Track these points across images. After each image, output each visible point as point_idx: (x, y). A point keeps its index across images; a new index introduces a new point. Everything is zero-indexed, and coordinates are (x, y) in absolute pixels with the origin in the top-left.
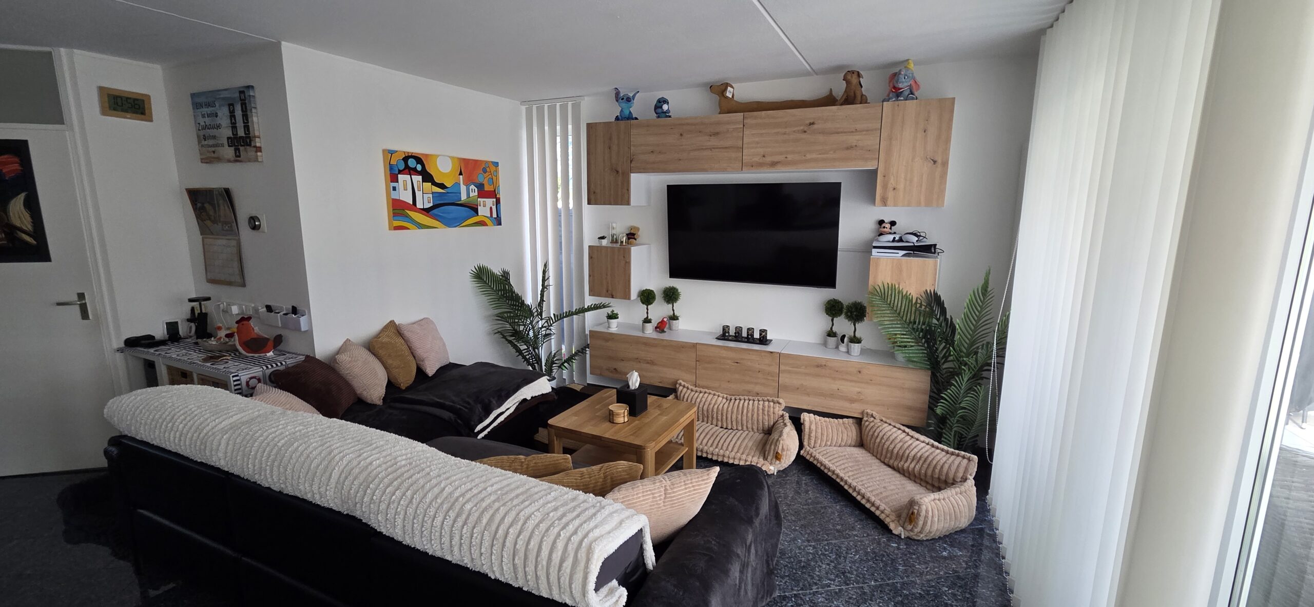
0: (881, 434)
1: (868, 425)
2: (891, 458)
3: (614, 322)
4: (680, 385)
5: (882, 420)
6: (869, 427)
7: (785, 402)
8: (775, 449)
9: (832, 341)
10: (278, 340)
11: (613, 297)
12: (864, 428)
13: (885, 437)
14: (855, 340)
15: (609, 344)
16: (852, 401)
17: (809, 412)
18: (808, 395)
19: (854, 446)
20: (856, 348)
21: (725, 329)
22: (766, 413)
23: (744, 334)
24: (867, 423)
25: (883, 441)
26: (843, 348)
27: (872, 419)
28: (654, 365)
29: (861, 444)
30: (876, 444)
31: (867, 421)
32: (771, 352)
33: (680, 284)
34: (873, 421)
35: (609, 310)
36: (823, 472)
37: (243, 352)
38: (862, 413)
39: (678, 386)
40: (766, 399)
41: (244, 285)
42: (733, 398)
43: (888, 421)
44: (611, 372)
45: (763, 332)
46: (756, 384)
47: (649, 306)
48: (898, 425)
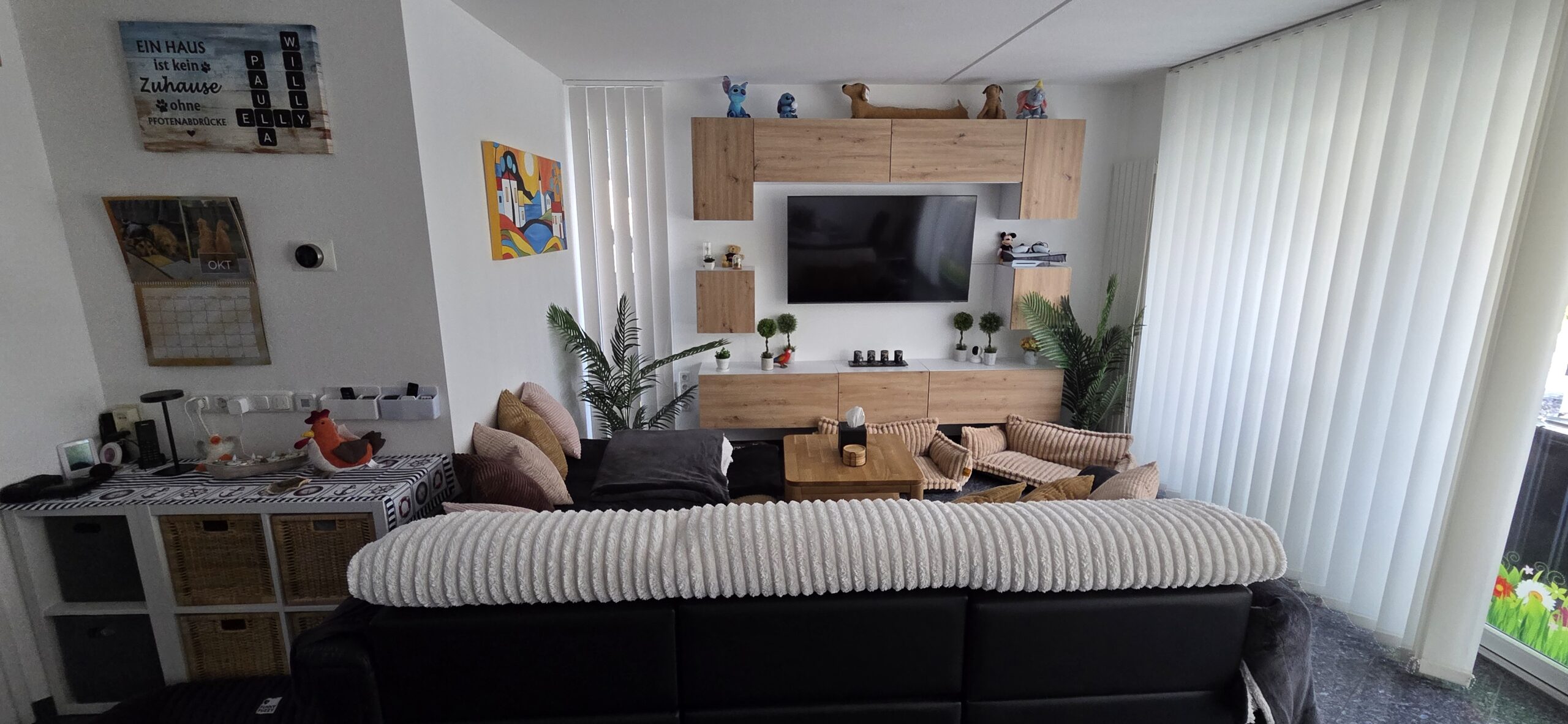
0: (1034, 434)
1: (1016, 429)
2: (1049, 453)
3: (726, 362)
4: (824, 421)
5: (1028, 421)
6: (1019, 430)
7: (940, 420)
8: (962, 465)
9: (962, 353)
10: (374, 441)
11: (731, 331)
12: (1011, 431)
13: (1040, 436)
14: (989, 350)
15: (728, 388)
16: (997, 408)
17: (968, 425)
18: (957, 409)
19: (1004, 451)
20: (993, 357)
21: (857, 355)
22: (924, 434)
23: (878, 358)
24: (1015, 427)
25: (1038, 439)
26: (976, 359)
27: (1018, 422)
28: (789, 404)
29: (1008, 447)
30: (1031, 444)
31: (1013, 425)
32: (921, 372)
33: (800, 312)
34: (1020, 424)
35: (719, 349)
37: (332, 468)
38: (1008, 418)
39: (820, 423)
40: (921, 420)
41: (267, 362)
42: (885, 425)
43: (1034, 421)
44: (731, 421)
45: (898, 354)
46: (905, 407)
47: (769, 339)
48: (1045, 423)
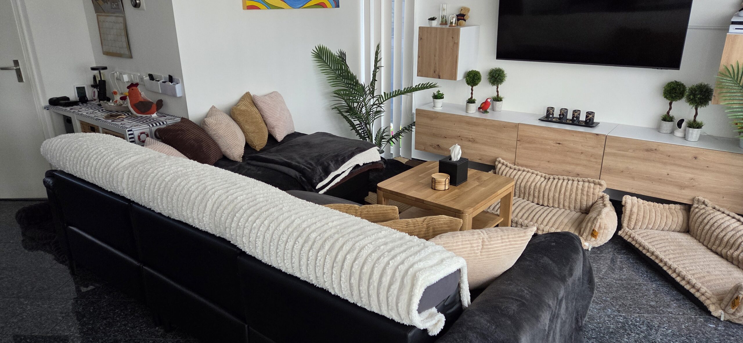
0: (712, 222)
1: (697, 212)
2: (719, 245)
3: (439, 102)
4: (499, 162)
5: (714, 208)
6: (699, 214)
7: (607, 184)
8: (591, 226)
9: (667, 126)
10: (160, 104)
11: (439, 78)
12: (693, 214)
13: (716, 225)
14: (695, 125)
15: (434, 122)
16: (682, 187)
17: (632, 195)
18: (633, 178)
19: (679, 232)
20: (695, 133)
21: (550, 111)
22: (585, 193)
23: (570, 116)
24: (697, 210)
25: (713, 229)
26: (679, 133)
27: (703, 206)
28: (477, 143)
29: (687, 230)
30: (705, 231)
31: (697, 208)
32: (597, 135)
33: (506, 65)
34: (704, 208)
35: (434, 91)
36: (641, 252)
37: (134, 113)
38: (693, 200)
39: (497, 163)
40: (586, 179)
41: (131, 57)
42: (552, 177)
43: (721, 209)
44: (435, 148)
45: (590, 115)
46: (577, 165)
47: (474, 87)
48: (733, 214)
